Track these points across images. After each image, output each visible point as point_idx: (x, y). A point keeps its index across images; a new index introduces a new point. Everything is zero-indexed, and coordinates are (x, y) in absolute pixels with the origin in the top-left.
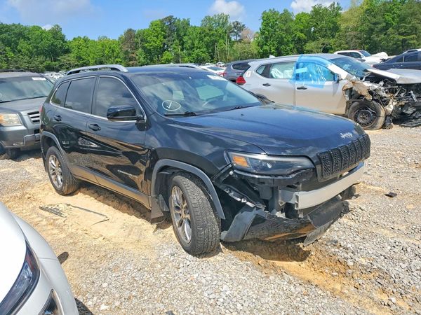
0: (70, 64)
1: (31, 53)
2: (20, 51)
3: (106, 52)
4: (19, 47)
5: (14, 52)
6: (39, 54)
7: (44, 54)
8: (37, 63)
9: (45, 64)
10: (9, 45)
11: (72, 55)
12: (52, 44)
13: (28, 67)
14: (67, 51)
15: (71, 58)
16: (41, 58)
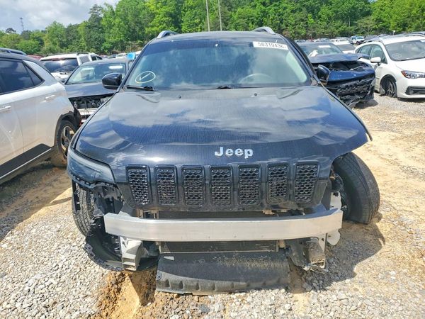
0: (367, 28)
1: (330, 18)
2: (320, 17)
3: (414, 12)
4: (320, 13)
5: (314, 18)
6: (336, 18)
7: (342, 18)
8: (333, 28)
9: (340, 29)
10: (312, 12)
11: (372, 17)
12: (353, 7)
13: (324, 33)
14: (368, 13)
15: (370, 21)
16: (339, 23)
